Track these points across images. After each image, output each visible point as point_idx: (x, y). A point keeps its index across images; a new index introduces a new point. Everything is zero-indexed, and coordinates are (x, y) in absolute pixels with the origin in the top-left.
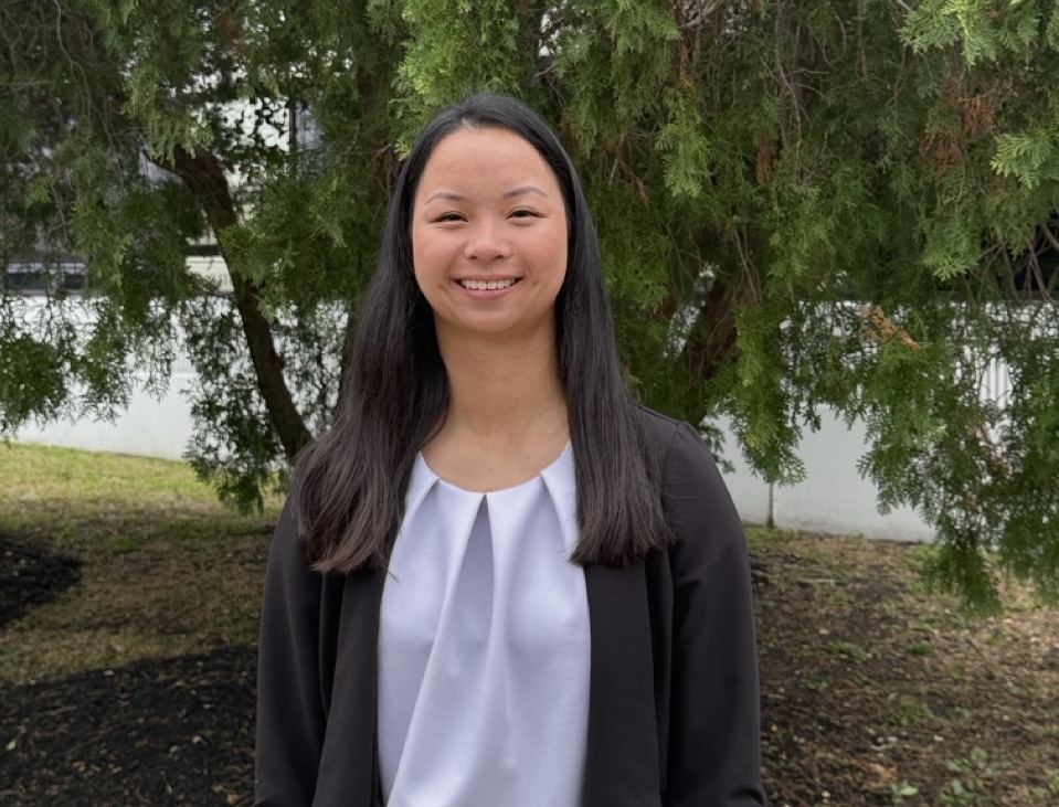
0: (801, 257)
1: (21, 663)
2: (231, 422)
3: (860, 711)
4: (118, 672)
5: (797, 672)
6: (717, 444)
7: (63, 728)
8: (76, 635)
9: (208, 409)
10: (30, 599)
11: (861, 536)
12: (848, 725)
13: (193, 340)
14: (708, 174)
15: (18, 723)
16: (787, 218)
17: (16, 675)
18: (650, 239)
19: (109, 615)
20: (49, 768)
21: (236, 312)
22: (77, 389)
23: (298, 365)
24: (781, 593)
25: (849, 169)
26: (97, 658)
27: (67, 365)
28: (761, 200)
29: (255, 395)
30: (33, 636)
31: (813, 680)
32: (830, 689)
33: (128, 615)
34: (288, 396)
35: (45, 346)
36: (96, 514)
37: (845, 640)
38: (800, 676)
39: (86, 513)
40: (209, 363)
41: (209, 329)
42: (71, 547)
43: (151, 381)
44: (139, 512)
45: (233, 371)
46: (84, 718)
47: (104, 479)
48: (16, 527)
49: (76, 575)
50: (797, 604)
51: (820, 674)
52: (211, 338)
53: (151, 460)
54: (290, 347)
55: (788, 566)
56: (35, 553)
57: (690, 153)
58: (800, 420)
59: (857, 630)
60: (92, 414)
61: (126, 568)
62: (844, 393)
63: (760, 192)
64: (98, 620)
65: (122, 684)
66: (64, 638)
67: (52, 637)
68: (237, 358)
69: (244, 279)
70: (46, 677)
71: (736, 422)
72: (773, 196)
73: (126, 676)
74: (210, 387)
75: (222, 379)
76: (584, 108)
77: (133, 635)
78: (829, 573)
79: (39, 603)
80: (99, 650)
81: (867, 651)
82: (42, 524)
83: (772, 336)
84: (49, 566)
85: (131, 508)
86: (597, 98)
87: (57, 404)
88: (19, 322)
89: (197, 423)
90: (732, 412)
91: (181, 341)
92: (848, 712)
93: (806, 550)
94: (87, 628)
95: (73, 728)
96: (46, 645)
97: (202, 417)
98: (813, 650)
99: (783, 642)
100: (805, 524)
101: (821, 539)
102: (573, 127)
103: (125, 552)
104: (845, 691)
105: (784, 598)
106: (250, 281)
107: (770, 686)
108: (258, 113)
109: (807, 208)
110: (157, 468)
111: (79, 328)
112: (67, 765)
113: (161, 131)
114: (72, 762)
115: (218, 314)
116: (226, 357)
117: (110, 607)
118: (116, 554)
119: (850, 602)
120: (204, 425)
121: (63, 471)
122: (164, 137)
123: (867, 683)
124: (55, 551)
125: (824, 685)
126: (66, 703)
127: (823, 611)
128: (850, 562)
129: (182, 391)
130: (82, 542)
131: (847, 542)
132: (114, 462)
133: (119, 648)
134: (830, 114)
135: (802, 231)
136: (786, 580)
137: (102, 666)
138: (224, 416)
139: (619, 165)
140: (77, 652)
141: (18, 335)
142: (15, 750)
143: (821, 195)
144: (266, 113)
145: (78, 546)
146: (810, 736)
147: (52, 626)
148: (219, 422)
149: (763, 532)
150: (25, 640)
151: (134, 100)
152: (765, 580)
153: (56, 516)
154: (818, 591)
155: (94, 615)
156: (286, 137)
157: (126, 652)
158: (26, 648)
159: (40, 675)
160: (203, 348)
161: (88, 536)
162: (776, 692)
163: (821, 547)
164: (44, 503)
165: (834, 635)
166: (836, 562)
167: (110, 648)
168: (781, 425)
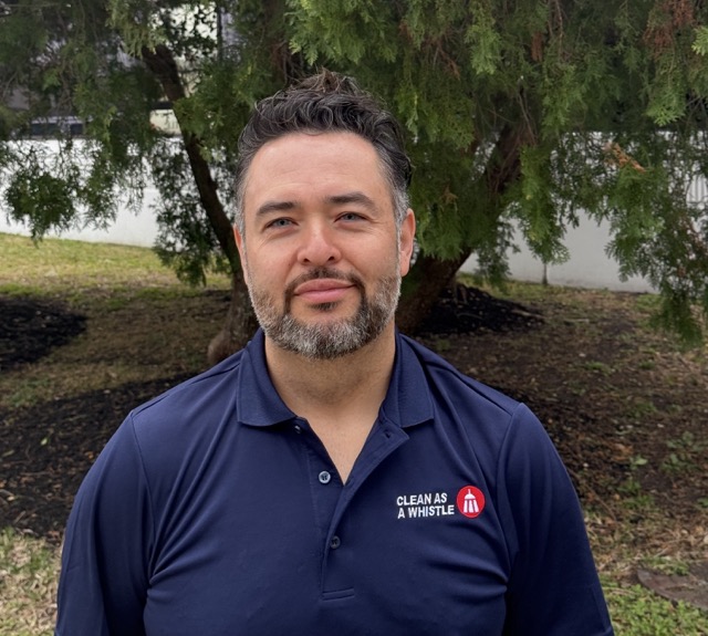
0: (564, 113)
1: (49, 386)
2: (183, 225)
3: (608, 408)
4: (114, 391)
5: (565, 383)
6: (510, 234)
7: (77, 430)
8: (85, 367)
9: (167, 218)
10: (54, 343)
11: (606, 289)
12: (600, 418)
13: (156, 172)
14: (500, 58)
15: (48, 427)
16: (555, 86)
17: (46, 394)
18: (461, 102)
19: (105, 352)
20: (69, 456)
21: (185, 152)
22: (82, 209)
23: (227, 186)
24: (553, 330)
25: (595, 52)
26: (99, 382)
27: (74, 193)
28: (536, 74)
29: (198, 207)
30: (56, 367)
31: (576, 388)
32: (587, 393)
33: (119, 352)
34: (221, 207)
35: (59, 181)
36: (95, 285)
37: (596, 360)
38: (567, 385)
39: (89, 284)
40: (168, 187)
41: (167, 164)
42: (80, 307)
43: (131, 202)
44: (124, 283)
45: (184, 192)
46: (91, 423)
47: (100, 261)
48: (43, 294)
49: (83, 326)
50: (564, 337)
51: (580, 383)
52: (168, 170)
53: (131, 247)
54: (221, 174)
55: (557, 311)
56: (55, 312)
57: (487, 44)
58: (565, 220)
59: (605, 353)
60: (92, 225)
61: (116, 320)
62: (595, 202)
63: (535, 69)
64: (98, 356)
65: (116, 399)
66: (77, 369)
67: (69, 368)
68: (186, 183)
69: (190, 134)
70: (66, 395)
71: (522, 223)
72: (545, 71)
73: (118, 393)
74: (169, 203)
75: (176, 197)
76: (416, 16)
77: (123, 365)
78: (585, 315)
79: (59, 345)
80: (100, 377)
81: (612, 367)
82: (60, 292)
83: (545, 165)
84: (65, 320)
85: (119, 280)
86: (424, 9)
87: (68, 219)
88: (41, 165)
89: (161, 227)
90: (519, 216)
91: (149, 173)
92: (601, 409)
93: (570, 300)
94: (92, 362)
95: (85, 429)
96: (65, 373)
97: (164, 223)
98: (575, 367)
99: (555, 362)
100: (568, 282)
101: (579, 292)
102: (408, 28)
103: (116, 310)
104: (598, 395)
105: (555, 333)
106: (194, 135)
107: (547, 393)
108: (196, 16)
109: (568, 79)
110: (135, 253)
111: (81, 168)
112: (81, 454)
113: (133, 37)
114: (85, 452)
115: (172, 154)
116: (179, 183)
117: (105, 347)
118: (109, 311)
119: (600, 335)
120: (165, 228)
121: (73, 256)
122: (135, 41)
123: (612, 389)
124: (69, 310)
125: (583, 391)
126: (80, 412)
127: (581, 341)
128: (599, 307)
129: (150, 206)
130: (87, 304)
131: (597, 294)
132: (106, 249)
133: (114, 375)
134: (582, 15)
135: (565, 95)
136: (556, 320)
137: (102, 387)
138: (178, 221)
139: (440, 53)
140: (86, 378)
141: (41, 174)
142: (46, 445)
143: (577, 70)
144: (202, 16)
145: (84, 306)
146: (575, 425)
147: (69, 361)
148: (175, 226)
149: (540, 288)
150: (51, 370)
151: (114, 17)
152: (542, 321)
153: (69, 286)
154: (578, 327)
155: (96, 353)
156: (215, 32)
157: (118, 377)
158: (53, 376)
159: (62, 394)
160: (164, 177)
161: (90, 300)
162: (550, 396)
163: (580, 297)
164: (61, 278)
165: (589, 357)
166: (590, 308)
167: (107, 375)
168: (552, 224)
